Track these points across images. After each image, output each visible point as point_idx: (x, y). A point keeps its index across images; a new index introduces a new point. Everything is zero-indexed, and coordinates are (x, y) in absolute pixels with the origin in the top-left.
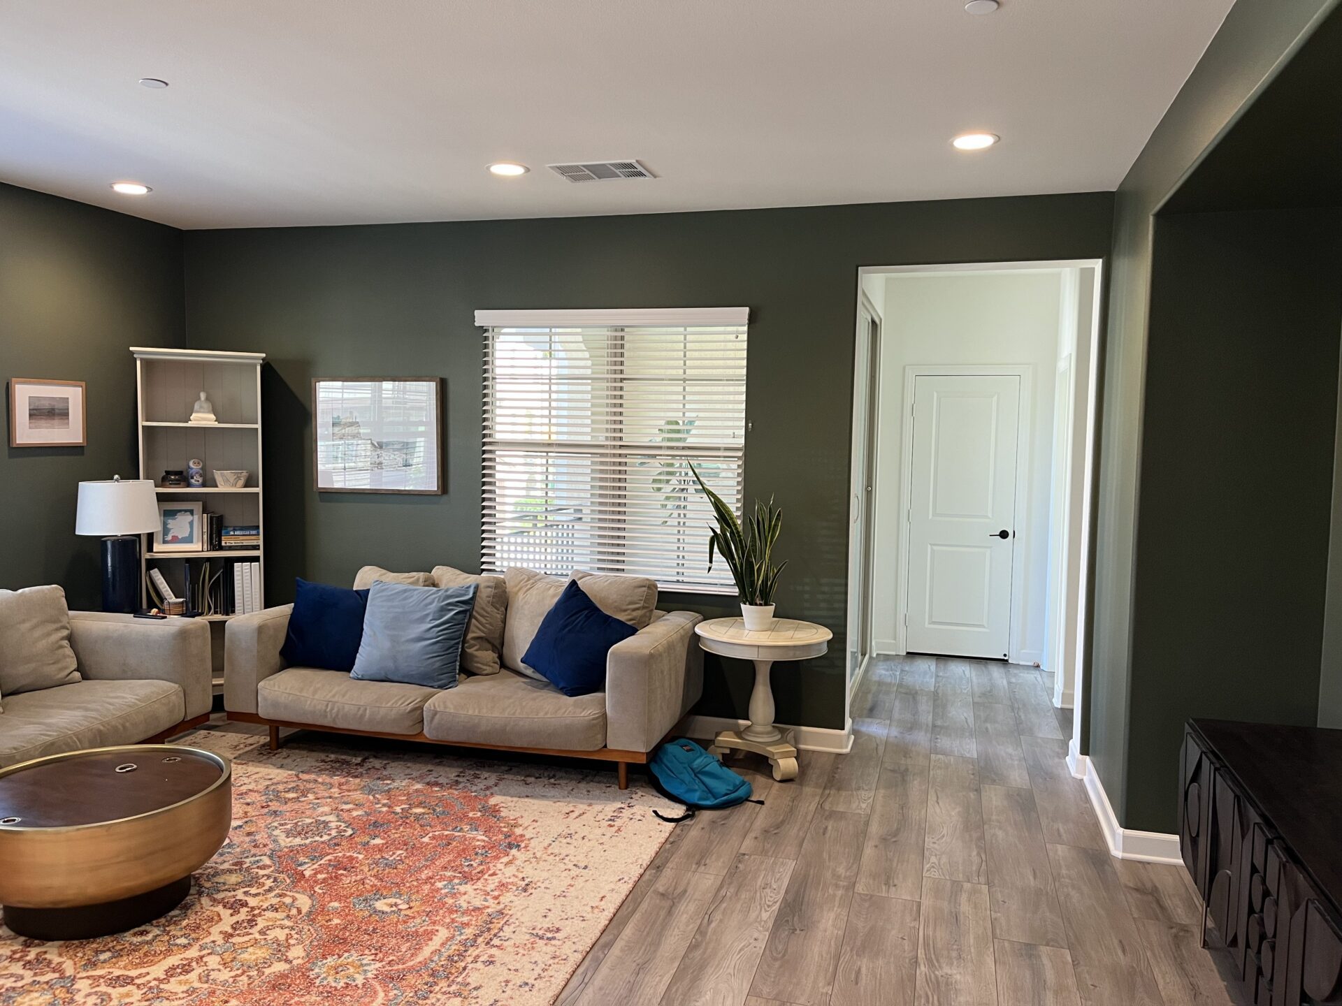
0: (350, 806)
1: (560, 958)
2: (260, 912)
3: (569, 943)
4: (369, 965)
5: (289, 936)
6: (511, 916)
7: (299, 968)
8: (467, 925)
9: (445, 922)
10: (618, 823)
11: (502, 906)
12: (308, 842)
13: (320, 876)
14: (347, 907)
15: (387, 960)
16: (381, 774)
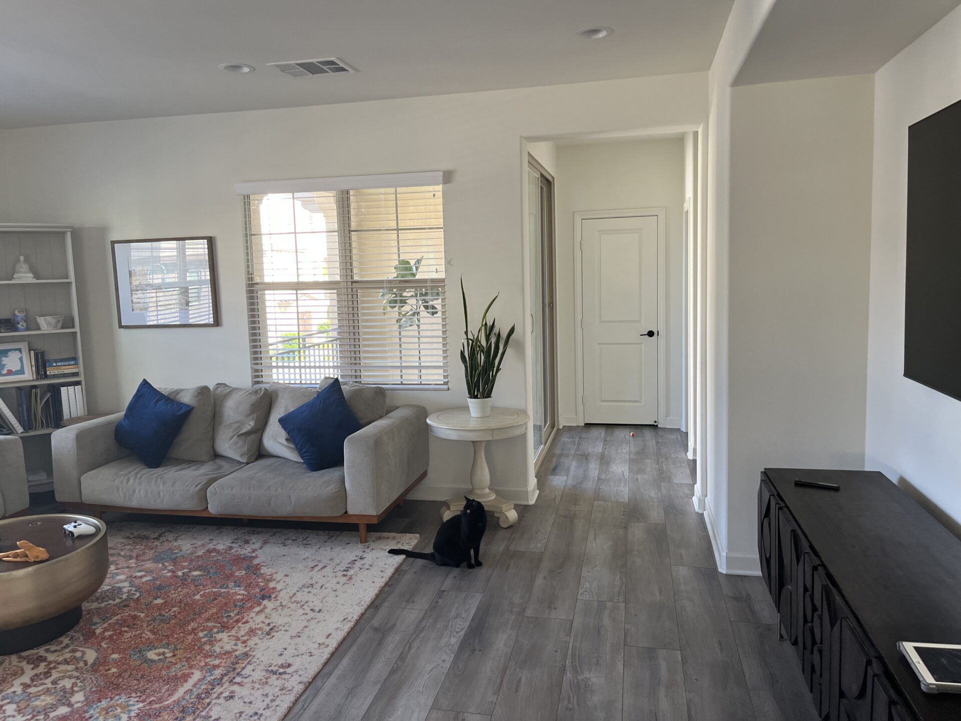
0: (142, 573)
1: (287, 690)
2: (55, 666)
3: (296, 677)
4: (134, 705)
5: (75, 685)
6: (254, 656)
7: (78, 710)
8: (218, 666)
9: (200, 666)
10: (351, 572)
11: (248, 649)
12: (103, 605)
13: (107, 634)
14: (124, 658)
15: (148, 701)
16: (172, 545)
